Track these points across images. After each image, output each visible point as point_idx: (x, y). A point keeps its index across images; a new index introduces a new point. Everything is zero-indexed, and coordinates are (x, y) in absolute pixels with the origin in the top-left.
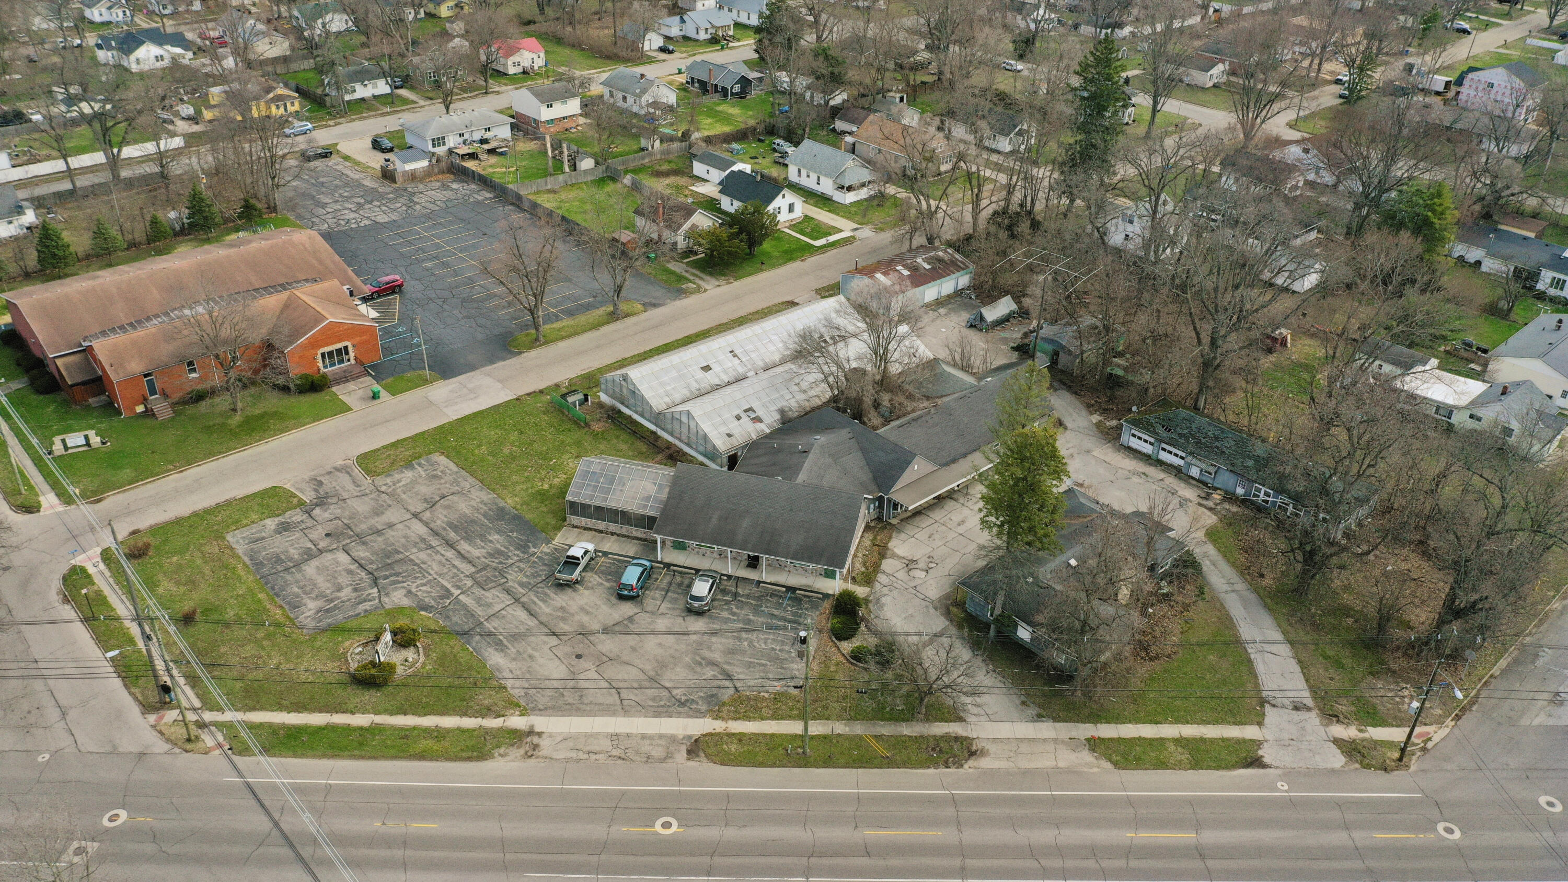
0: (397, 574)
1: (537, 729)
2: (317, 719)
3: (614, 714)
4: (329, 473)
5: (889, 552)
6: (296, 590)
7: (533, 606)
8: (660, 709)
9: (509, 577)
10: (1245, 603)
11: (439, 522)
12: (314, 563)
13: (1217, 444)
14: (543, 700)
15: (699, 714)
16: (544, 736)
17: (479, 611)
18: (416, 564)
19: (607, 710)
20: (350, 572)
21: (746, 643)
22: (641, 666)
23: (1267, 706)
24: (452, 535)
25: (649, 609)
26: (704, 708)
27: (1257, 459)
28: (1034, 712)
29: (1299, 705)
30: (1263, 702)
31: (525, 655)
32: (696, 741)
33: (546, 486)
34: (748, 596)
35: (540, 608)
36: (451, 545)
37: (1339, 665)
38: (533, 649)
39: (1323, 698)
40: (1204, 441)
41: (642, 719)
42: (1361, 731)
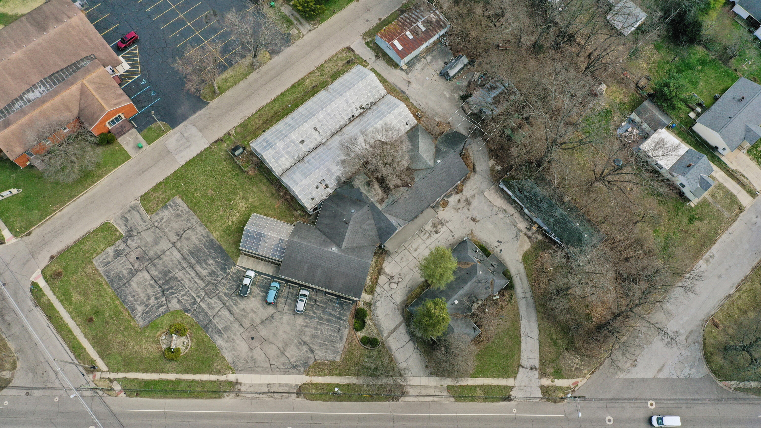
0: (172, 288)
1: (239, 382)
2: (155, 376)
3: (268, 373)
4: (129, 211)
5: (382, 271)
6: (131, 299)
7: (231, 308)
8: (287, 370)
9: (220, 289)
10: (528, 306)
11: (185, 250)
12: (135, 279)
13: (540, 205)
14: (240, 366)
15: (300, 373)
16: (242, 385)
17: (210, 313)
18: (179, 281)
19: (264, 371)
20: (152, 286)
21: (319, 331)
22: (278, 345)
23: (520, 367)
24: (192, 260)
25: (280, 310)
26: (302, 369)
27: (555, 217)
28: (430, 372)
29: (533, 367)
30: (519, 365)
31: (231, 339)
32: (300, 387)
33: (230, 223)
34: (321, 302)
35: (235, 310)
36: (192, 267)
37: (555, 343)
38: (234, 335)
39: (543, 364)
40: (535, 202)
41: (279, 375)
42: (552, 381)
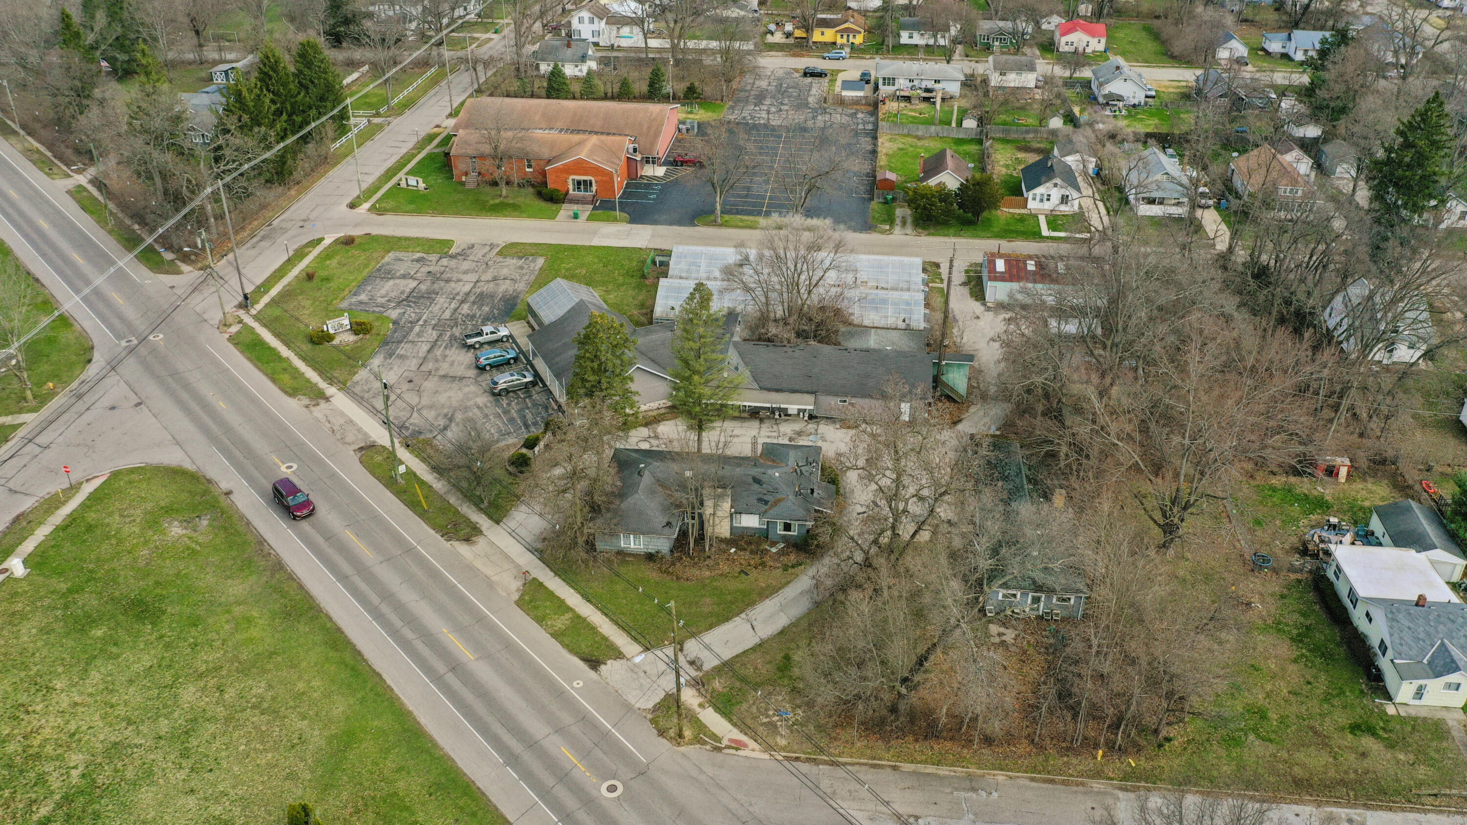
1: (331, 399)
2: (276, 344)
4: (485, 245)
5: (654, 425)
6: (370, 288)
7: (437, 347)
8: (390, 424)
10: (809, 592)
11: (479, 289)
12: (399, 281)
14: (357, 390)
15: (397, 436)
16: (329, 403)
17: (412, 337)
20: (403, 292)
21: (485, 421)
22: (423, 401)
24: (473, 298)
25: (479, 379)
26: (405, 435)
29: (698, 663)
30: (678, 642)
31: (390, 367)
32: (373, 445)
34: (534, 401)
36: (462, 302)
38: (399, 367)
42: (701, 705)
